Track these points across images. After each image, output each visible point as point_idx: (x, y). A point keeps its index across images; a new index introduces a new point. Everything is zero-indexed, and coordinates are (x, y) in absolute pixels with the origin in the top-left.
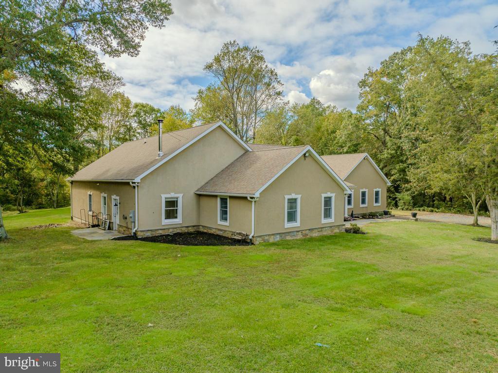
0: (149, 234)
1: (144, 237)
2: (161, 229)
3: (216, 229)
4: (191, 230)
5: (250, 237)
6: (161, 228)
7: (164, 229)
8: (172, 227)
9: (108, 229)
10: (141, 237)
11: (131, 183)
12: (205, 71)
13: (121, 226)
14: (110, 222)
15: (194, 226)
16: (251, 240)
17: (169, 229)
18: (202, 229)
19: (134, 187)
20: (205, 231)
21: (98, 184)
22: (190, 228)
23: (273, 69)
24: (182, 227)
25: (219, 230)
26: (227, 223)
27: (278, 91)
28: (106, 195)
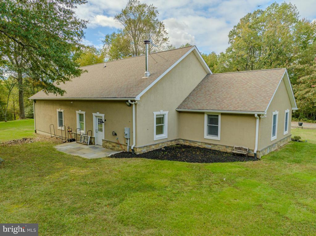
0: (145, 150)
1: (141, 153)
2: (154, 145)
3: (202, 143)
4: (174, 143)
5: (255, 152)
6: (153, 143)
7: (156, 144)
8: (161, 141)
9: (89, 144)
10: (139, 154)
11: (129, 101)
12: (115, 20)
13: (107, 141)
14: (91, 138)
15: (176, 140)
16: (255, 154)
17: (159, 144)
18: (182, 142)
19: (131, 105)
20: (187, 144)
21: (72, 103)
22: (173, 142)
23: (161, 22)
24: (168, 141)
25: (206, 143)
26: (218, 138)
27: (164, 37)
28: (84, 113)
